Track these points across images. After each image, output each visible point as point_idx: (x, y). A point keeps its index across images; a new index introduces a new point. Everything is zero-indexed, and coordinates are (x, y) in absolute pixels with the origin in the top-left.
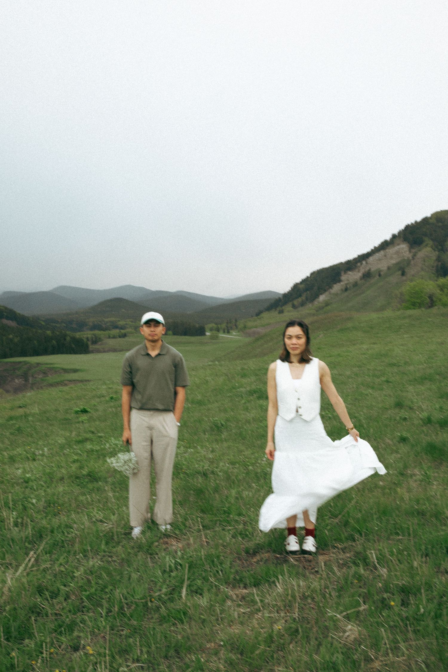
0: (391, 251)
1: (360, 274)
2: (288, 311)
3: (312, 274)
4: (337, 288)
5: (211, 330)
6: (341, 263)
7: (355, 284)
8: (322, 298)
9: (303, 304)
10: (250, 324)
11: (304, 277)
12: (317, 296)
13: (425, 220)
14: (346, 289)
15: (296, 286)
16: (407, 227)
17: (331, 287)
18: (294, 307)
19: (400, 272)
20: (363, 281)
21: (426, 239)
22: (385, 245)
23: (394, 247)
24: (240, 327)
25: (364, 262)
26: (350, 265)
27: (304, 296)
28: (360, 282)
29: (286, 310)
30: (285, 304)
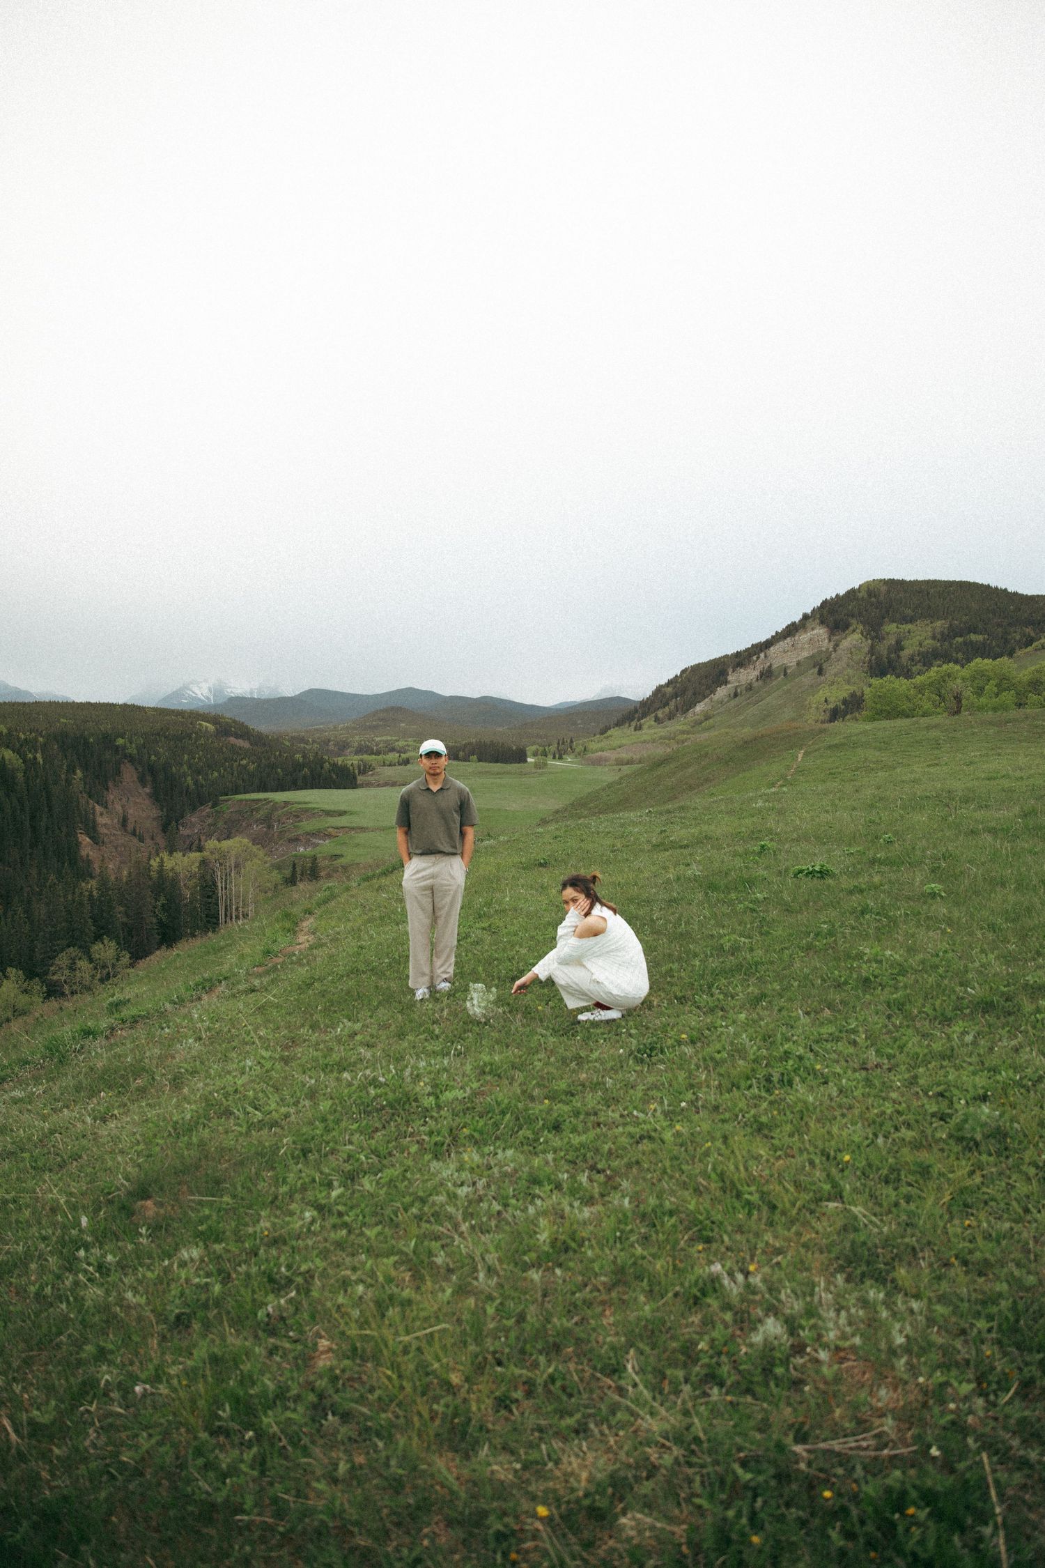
0: (803, 637)
1: (757, 673)
2: (650, 727)
3: (683, 672)
4: (721, 692)
5: (535, 754)
6: (726, 656)
7: (750, 688)
8: (699, 708)
9: (671, 717)
10: (593, 746)
11: (671, 676)
12: (691, 705)
13: (852, 593)
14: (736, 695)
15: (659, 689)
16: (825, 603)
17: (713, 692)
18: (657, 719)
19: (816, 670)
20: (760, 683)
21: (854, 621)
22: (792, 630)
23: (806, 632)
24: (577, 750)
25: (762, 655)
26: (741, 659)
27: (672, 704)
28: (755, 684)
29: (645, 727)
30: (644, 715)
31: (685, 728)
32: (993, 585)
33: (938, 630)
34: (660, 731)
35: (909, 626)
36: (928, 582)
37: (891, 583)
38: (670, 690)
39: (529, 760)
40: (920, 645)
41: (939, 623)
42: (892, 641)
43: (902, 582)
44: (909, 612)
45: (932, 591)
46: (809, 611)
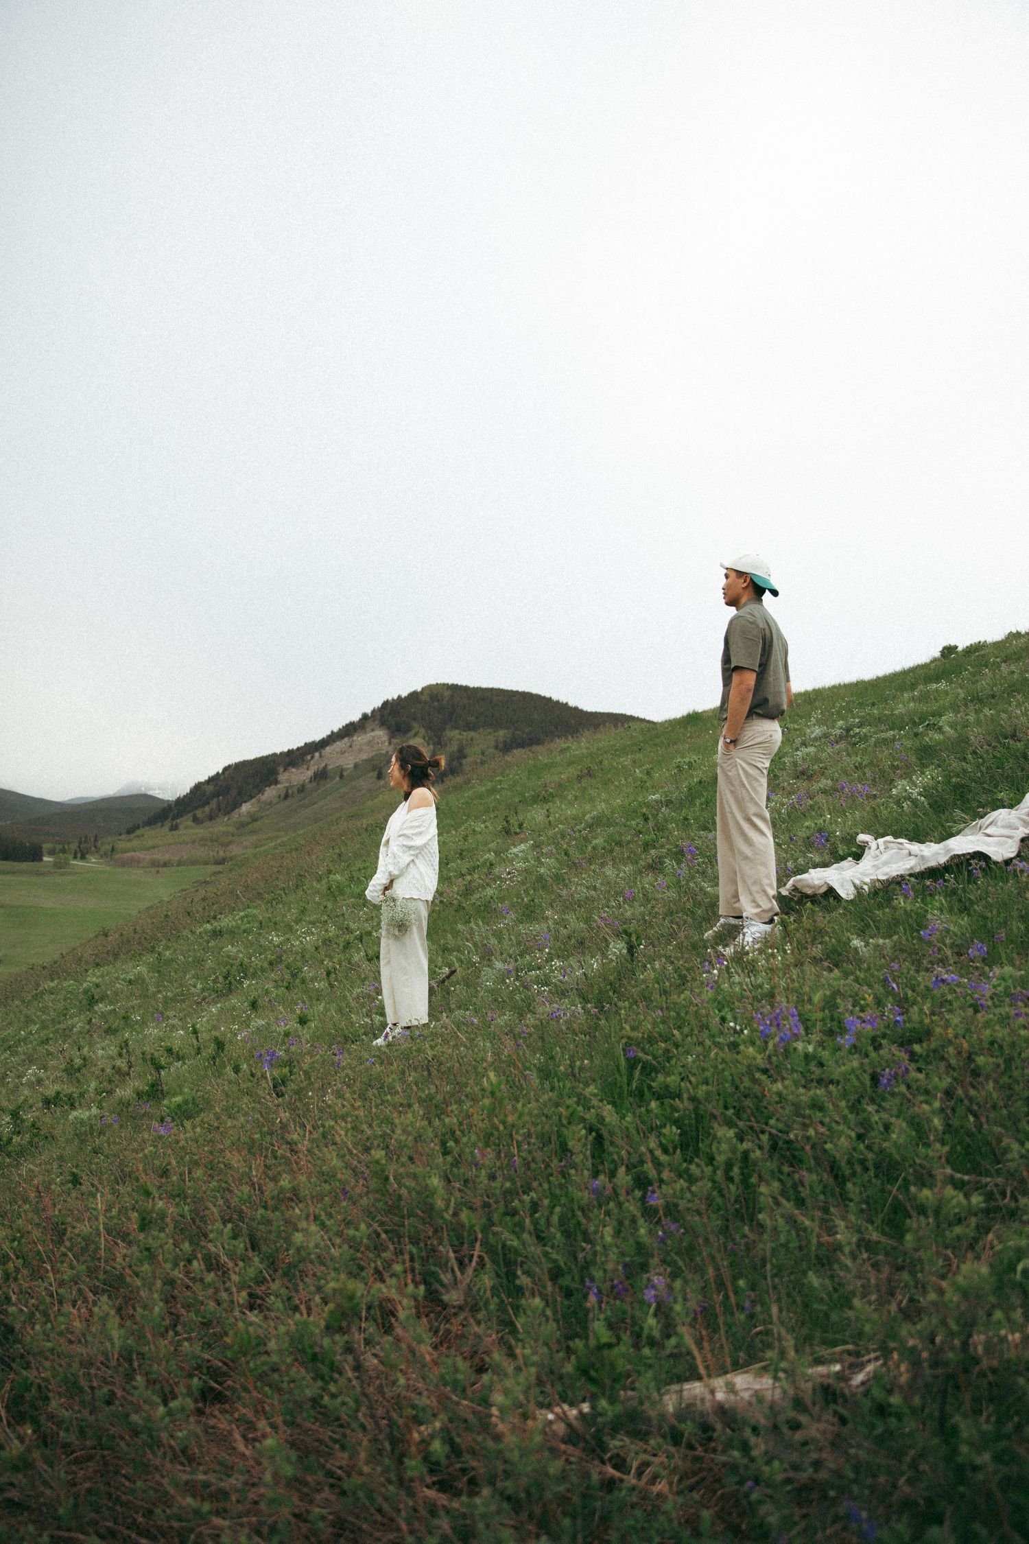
0: (360, 739)
1: (310, 773)
2: (186, 828)
3: (226, 769)
4: (270, 793)
5: (52, 853)
6: (276, 754)
7: (302, 789)
8: (245, 808)
9: (211, 818)
10: (121, 845)
11: (212, 773)
12: (236, 805)
13: (414, 696)
14: (286, 797)
15: (198, 787)
16: (386, 704)
17: (261, 791)
18: (195, 819)
19: (375, 773)
20: (314, 784)
21: (415, 725)
22: (349, 730)
23: (365, 733)
24: (103, 849)
25: (317, 754)
26: (294, 758)
27: (214, 803)
28: (309, 786)
29: (181, 827)
30: (180, 814)
31: (231, 829)
32: (555, 698)
33: (501, 739)
34: (200, 832)
35: (472, 734)
36: (492, 690)
37: (455, 688)
38: (211, 788)
39: (45, 859)
40: (483, 753)
41: (502, 733)
42: (454, 747)
43: (466, 688)
44: (472, 719)
45: (495, 699)
46: (369, 711)
